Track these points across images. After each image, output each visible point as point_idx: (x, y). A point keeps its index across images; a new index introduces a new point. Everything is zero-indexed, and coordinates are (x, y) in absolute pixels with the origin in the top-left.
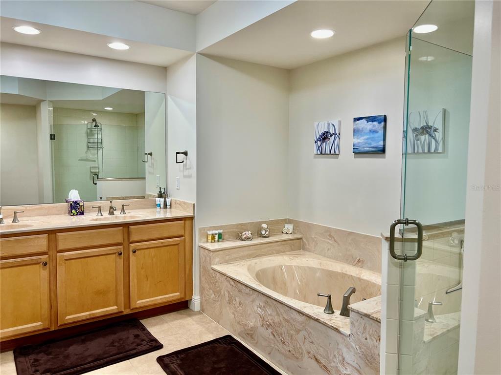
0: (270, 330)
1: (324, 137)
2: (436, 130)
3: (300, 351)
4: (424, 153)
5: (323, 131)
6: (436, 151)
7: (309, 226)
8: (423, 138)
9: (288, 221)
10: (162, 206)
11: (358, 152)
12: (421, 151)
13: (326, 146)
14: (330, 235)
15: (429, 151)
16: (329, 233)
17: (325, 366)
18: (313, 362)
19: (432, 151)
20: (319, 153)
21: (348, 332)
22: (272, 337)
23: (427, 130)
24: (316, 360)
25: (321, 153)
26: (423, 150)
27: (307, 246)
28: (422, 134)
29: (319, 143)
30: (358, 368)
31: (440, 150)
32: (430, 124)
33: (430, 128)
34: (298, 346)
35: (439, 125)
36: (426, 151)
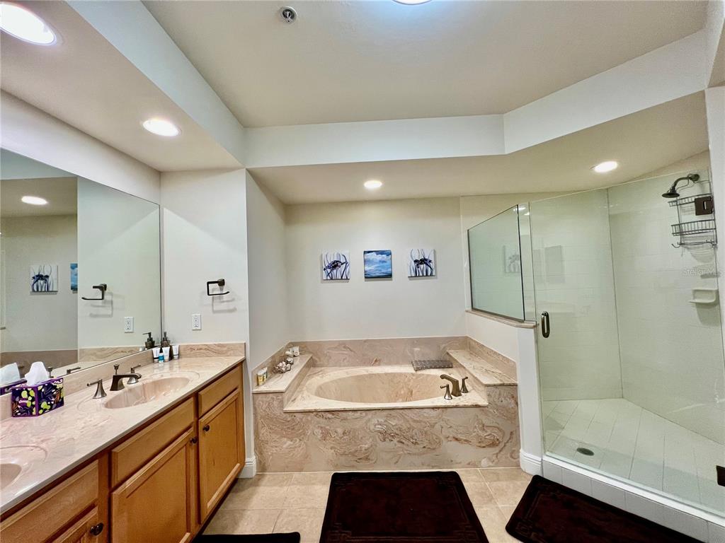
0: (395, 441)
1: (335, 265)
2: (430, 261)
3: (437, 441)
4: (423, 276)
5: (332, 260)
6: (431, 275)
7: (319, 344)
8: (422, 266)
9: (293, 344)
10: (167, 358)
11: (368, 277)
12: (421, 275)
13: (337, 273)
14: (345, 347)
15: (427, 275)
16: (344, 345)
17: (466, 441)
18: (455, 443)
19: (429, 274)
20: (329, 278)
21: (486, 403)
22: (399, 445)
23: (424, 261)
24: (457, 439)
25: (332, 279)
26: (423, 273)
27: (318, 363)
28: (421, 264)
29: (329, 270)
30: (497, 425)
31: (434, 274)
32: (426, 258)
33: (426, 260)
34: (435, 437)
35: (431, 258)
36: (425, 274)
